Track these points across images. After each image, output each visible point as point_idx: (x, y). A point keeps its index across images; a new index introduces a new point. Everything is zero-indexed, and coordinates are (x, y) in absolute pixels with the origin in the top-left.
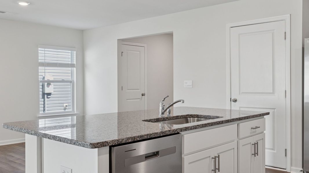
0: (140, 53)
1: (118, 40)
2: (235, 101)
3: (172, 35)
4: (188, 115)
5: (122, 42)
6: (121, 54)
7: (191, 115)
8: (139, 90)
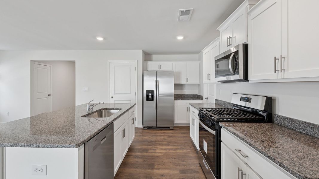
0: (47, 70)
1: (31, 61)
2: (112, 97)
3: (75, 63)
4: (101, 109)
5: (33, 62)
6: (32, 70)
7: (103, 109)
8: (47, 93)
